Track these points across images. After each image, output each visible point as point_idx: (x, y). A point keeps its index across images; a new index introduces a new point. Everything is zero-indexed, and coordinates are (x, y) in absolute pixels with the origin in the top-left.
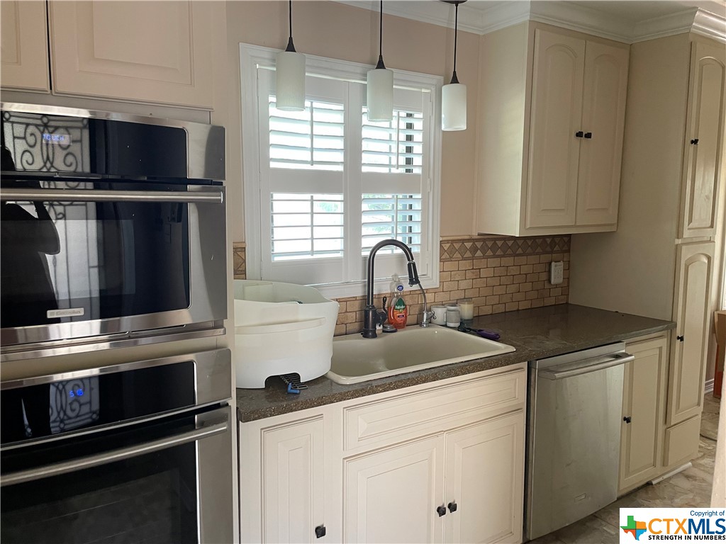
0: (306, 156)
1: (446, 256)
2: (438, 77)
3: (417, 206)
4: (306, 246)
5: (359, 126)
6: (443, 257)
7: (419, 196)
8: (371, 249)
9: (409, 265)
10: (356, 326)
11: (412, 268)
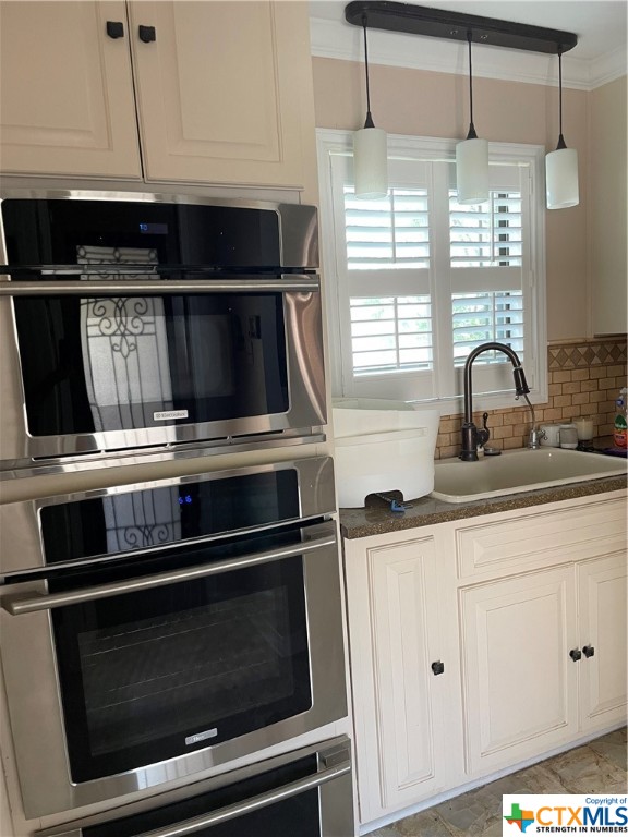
0: (387, 253)
1: (555, 364)
2: (538, 147)
3: (517, 305)
4: (390, 358)
5: (447, 213)
6: (552, 366)
7: (520, 293)
8: (465, 360)
9: (515, 372)
10: (452, 450)
11: (519, 376)
